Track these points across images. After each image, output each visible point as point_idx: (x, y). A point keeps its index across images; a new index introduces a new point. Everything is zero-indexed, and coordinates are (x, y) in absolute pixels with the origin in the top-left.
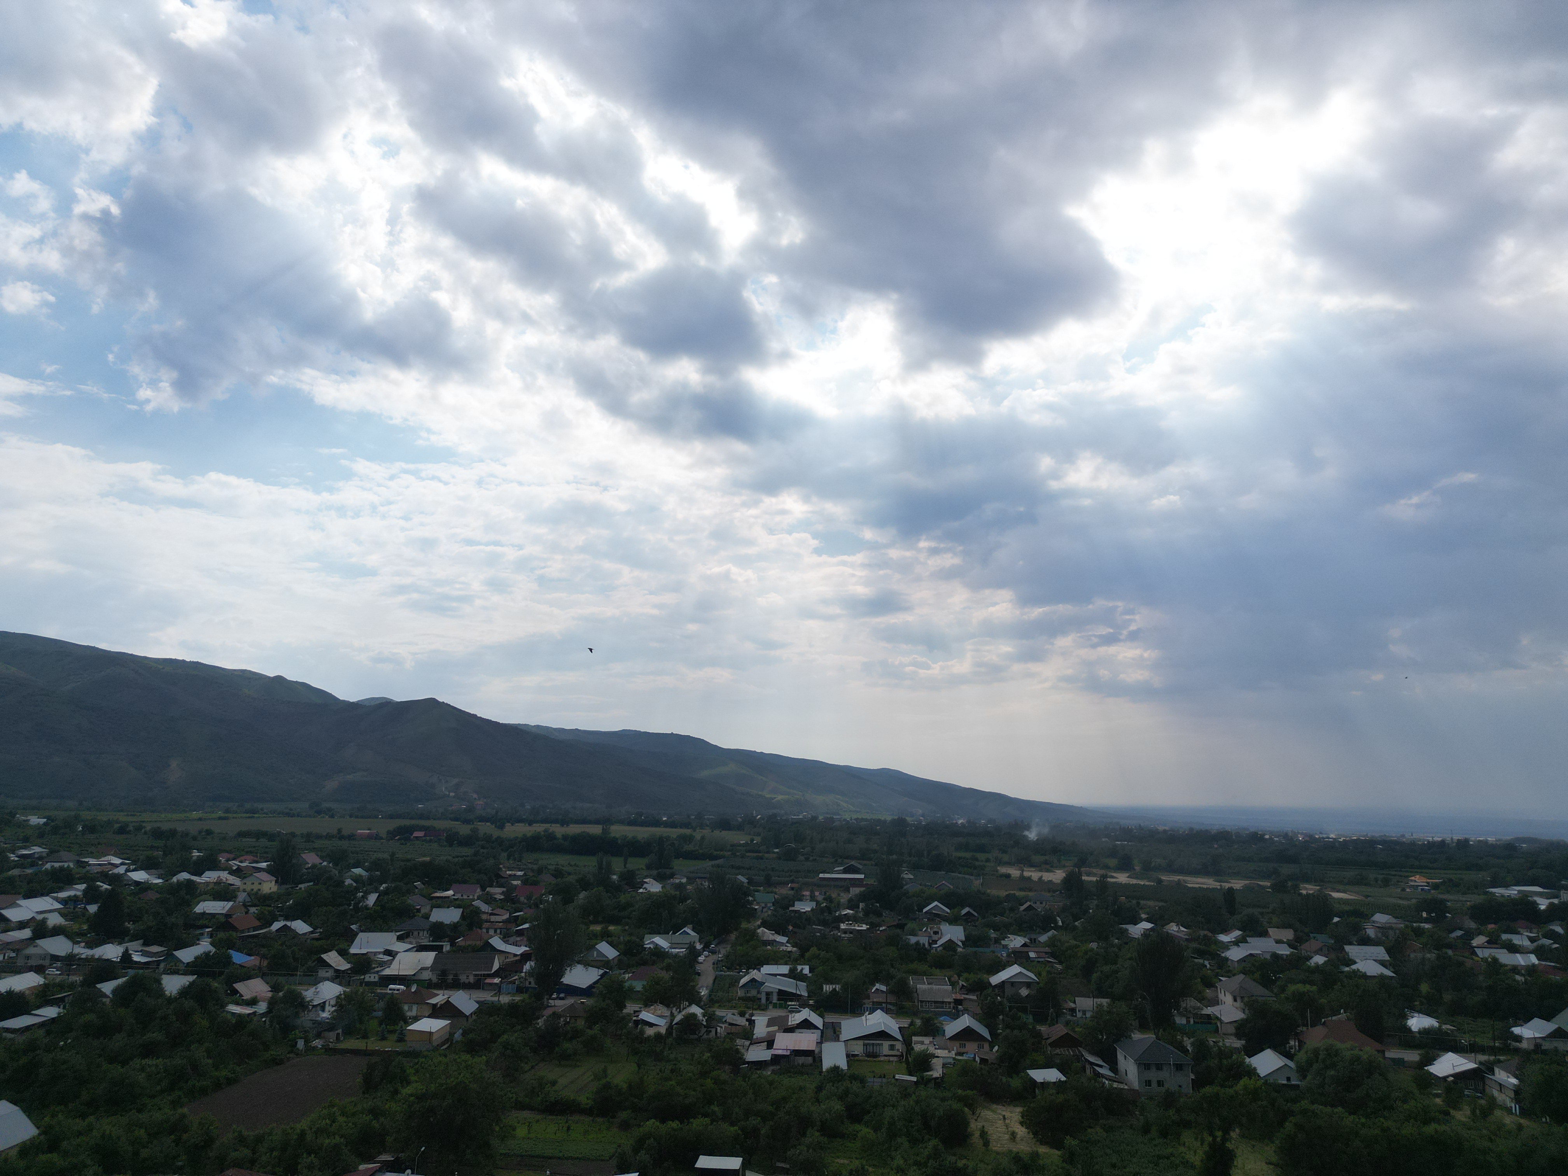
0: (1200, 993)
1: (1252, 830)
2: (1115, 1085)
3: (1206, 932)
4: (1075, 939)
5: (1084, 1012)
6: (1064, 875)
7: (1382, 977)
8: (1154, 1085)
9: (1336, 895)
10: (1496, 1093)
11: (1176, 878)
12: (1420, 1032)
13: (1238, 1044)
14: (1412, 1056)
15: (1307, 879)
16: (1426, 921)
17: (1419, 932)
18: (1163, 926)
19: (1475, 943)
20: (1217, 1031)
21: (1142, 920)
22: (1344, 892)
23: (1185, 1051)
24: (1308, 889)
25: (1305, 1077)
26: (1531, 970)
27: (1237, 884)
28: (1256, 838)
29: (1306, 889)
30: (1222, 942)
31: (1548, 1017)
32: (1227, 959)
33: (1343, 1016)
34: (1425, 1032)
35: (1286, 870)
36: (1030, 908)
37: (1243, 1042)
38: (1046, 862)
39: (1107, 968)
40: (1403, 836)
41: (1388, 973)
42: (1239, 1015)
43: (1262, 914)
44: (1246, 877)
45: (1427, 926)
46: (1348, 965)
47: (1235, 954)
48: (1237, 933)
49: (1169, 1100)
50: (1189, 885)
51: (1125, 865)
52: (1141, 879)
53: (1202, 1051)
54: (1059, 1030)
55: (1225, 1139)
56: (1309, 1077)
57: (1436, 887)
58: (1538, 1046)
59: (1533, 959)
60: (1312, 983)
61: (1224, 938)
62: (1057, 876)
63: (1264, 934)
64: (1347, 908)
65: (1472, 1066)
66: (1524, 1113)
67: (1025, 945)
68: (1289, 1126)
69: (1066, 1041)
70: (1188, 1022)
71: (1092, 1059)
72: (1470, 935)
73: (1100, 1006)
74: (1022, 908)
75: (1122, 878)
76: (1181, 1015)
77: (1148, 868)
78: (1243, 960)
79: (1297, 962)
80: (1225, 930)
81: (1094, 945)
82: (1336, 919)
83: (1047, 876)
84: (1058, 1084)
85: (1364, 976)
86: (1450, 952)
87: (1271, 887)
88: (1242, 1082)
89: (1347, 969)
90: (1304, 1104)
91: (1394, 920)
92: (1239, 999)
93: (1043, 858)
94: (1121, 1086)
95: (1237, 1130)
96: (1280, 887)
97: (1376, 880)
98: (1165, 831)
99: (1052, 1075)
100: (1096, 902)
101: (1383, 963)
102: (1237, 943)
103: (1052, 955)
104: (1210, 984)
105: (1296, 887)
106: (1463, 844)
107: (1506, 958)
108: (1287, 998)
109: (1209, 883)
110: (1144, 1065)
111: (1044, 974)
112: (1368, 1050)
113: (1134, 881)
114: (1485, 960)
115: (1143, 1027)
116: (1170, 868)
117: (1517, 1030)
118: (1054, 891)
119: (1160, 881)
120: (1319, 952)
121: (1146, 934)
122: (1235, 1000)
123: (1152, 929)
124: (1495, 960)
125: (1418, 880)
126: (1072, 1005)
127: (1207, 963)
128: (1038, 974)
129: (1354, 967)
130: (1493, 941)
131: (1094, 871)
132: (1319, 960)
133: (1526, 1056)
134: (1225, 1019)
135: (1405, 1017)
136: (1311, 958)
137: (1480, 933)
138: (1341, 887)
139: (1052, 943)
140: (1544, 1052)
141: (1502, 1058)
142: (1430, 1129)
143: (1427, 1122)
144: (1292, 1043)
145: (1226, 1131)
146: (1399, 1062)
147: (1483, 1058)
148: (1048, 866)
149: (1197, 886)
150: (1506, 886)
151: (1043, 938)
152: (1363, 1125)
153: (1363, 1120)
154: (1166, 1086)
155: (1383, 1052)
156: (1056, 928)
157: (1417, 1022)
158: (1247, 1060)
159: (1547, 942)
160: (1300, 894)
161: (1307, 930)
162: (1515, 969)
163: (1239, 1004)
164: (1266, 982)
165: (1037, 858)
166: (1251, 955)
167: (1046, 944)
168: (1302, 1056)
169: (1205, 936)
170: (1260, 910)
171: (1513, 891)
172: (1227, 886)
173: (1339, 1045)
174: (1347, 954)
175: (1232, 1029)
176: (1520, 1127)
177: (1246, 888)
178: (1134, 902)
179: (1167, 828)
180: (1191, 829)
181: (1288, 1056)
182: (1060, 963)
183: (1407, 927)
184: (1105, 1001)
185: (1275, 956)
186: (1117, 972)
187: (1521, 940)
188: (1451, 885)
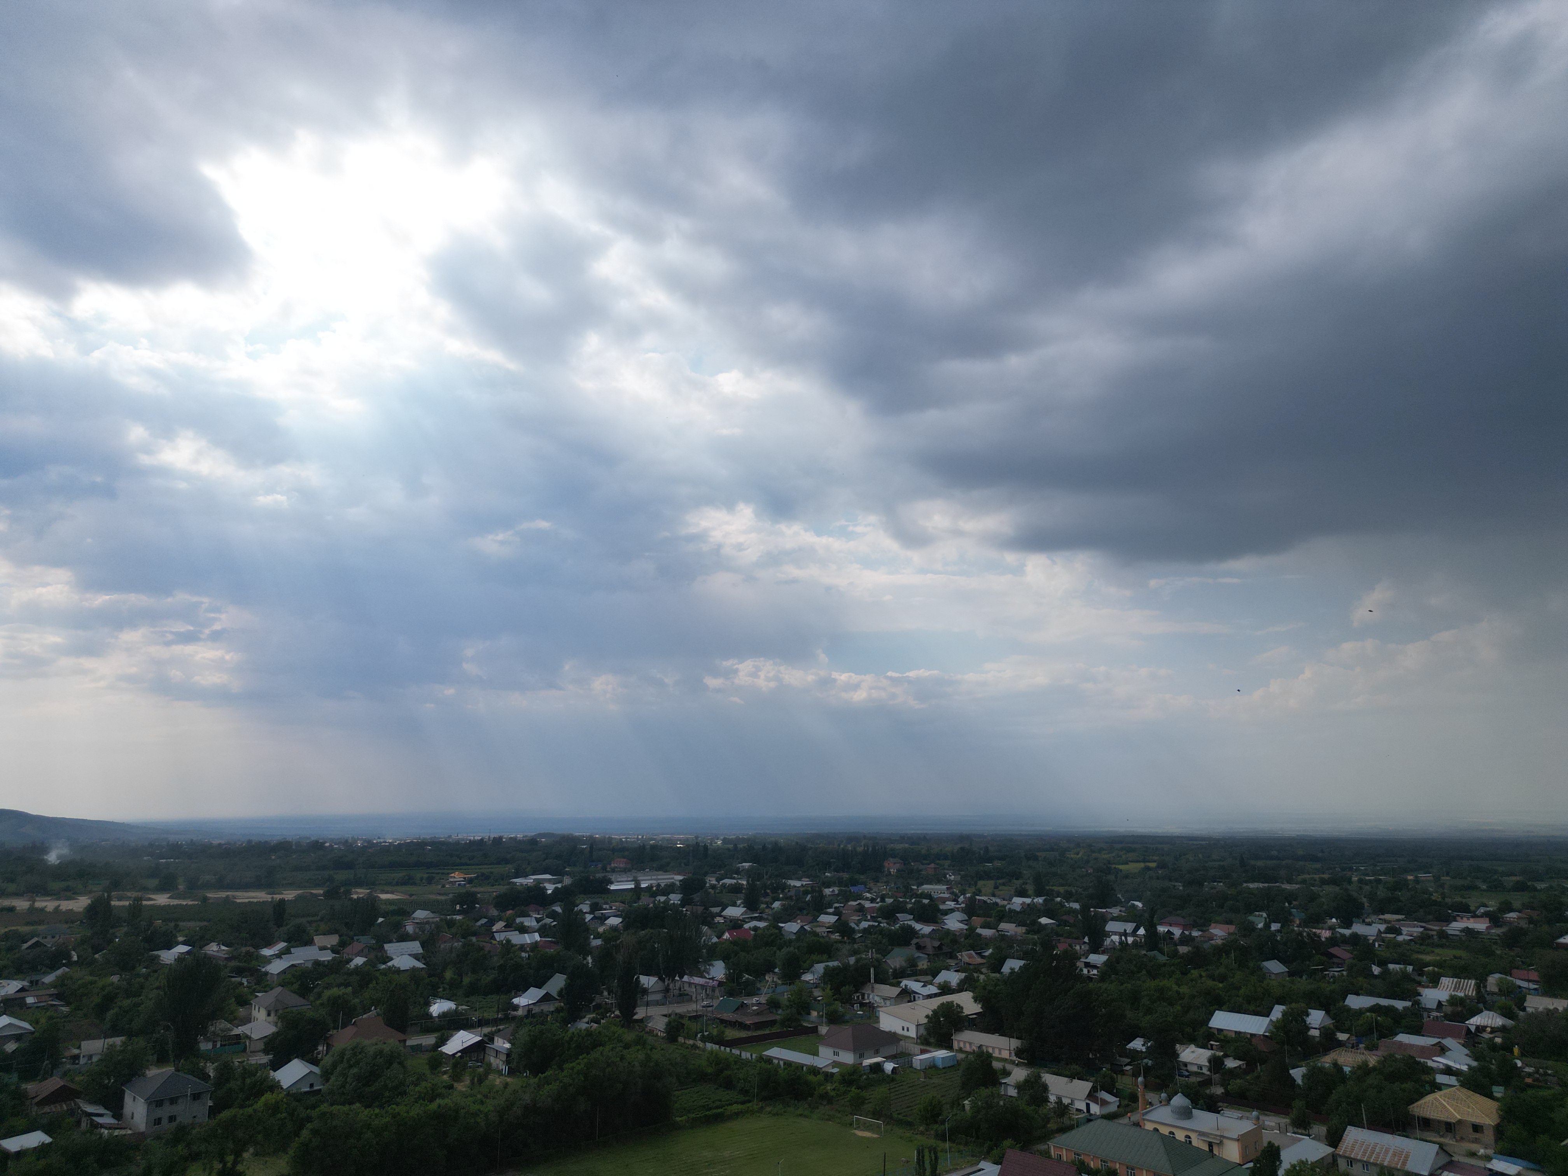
0: (232, 1013)
1: (313, 839)
2: (116, 1133)
3: (248, 948)
4: (91, 974)
5: (90, 1057)
6: (89, 901)
7: (414, 969)
8: (165, 1121)
9: (384, 896)
10: (492, 1059)
11: (223, 894)
12: (439, 1016)
13: (264, 1059)
14: (429, 1040)
15: (359, 883)
16: (459, 913)
17: (451, 924)
18: (201, 948)
19: (495, 929)
20: (244, 1050)
21: (178, 943)
22: (392, 893)
23: (205, 1077)
24: (359, 893)
25: (327, 1080)
26: (535, 946)
27: (289, 895)
28: (317, 846)
29: (357, 893)
30: (265, 957)
31: (539, 986)
32: (267, 973)
33: (373, 1012)
34: (444, 1015)
35: (341, 876)
36: (37, 944)
37: (271, 1057)
38: (67, 889)
39: (127, 1003)
40: (450, 837)
41: (419, 965)
42: (270, 1030)
43: (310, 922)
44: (300, 887)
45: (458, 917)
46: (384, 963)
47: (276, 967)
48: (282, 945)
49: (181, 1134)
50: (238, 901)
51: (167, 885)
52: (185, 898)
53: (226, 1073)
54: (54, 1083)
55: (235, 1163)
56: (333, 1078)
57: (470, 881)
58: (529, 1011)
59: (537, 937)
60: (347, 985)
61: (267, 952)
62: (80, 904)
63: (310, 942)
64: (392, 908)
65: (478, 1039)
66: (511, 1072)
67: (22, 990)
68: (305, 1134)
69: (62, 1095)
70: (214, 1046)
71: (90, 1109)
72: (492, 921)
73: (113, 1046)
74: (25, 946)
75: (162, 899)
76: (208, 1040)
77: (193, 886)
78: (284, 972)
79: (337, 967)
80: (269, 944)
81: (115, 979)
82: (380, 920)
83: (66, 905)
84: (42, 1151)
85: (398, 971)
86: (474, 939)
87: (324, 895)
88: (263, 1099)
89: (384, 966)
90: (324, 1107)
91: (432, 915)
92: (273, 1014)
93: (64, 884)
94: (123, 1132)
95: (251, 1150)
96: (331, 894)
97: (422, 879)
98: (220, 845)
99: (35, 1139)
100: (125, 929)
101: (416, 957)
102: (279, 956)
103: (58, 996)
104: (244, 1002)
105: (348, 892)
106: (498, 841)
107: (517, 938)
108: (322, 1004)
109: (261, 896)
110: (155, 1102)
111: (43, 1021)
112: (390, 1041)
113: (175, 902)
114: (500, 942)
115: (162, 1060)
116: (221, 885)
117: (516, 1001)
118: (73, 922)
119: (205, 899)
120: (359, 954)
121: (180, 959)
122: (269, 1015)
123: (188, 953)
124: (508, 941)
125: (457, 876)
126: (76, 1051)
127: (244, 981)
128: (35, 1022)
129: (390, 964)
130: (509, 926)
131: (129, 894)
132: (359, 961)
133: (519, 1022)
134: (255, 1036)
135: (428, 1004)
136: (351, 960)
137: (500, 920)
138: (389, 888)
139: (61, 982)
140: (534, 1016)
141: (501, 1027)
142: (433, 1106)
143: (432, 1100)
144: (320, 1048)
145: (238, 1154)
146: (418, 1048)
147: (486, 1030)
148: (70, 893)
149: (247, 900)
150: (526, 876)
151: (49, 979)
152: (377, 1115)
153: (377, 1111)
154: (179, 1119)
155: (405, 1041)
156: (70, 964)
157: (438, 1007)
158: (272, 1073)
159: (548, 921)
160: (351, 899)
161: (351, 933)
162: (522, 948)
163: (272, 1018)
164: (304, 991)
165: (56, 885)
166: (293, 966)
167: (53, 985)
168: (328, 1061)
169: (247, 953)
170: (310, 919)
171: (530, 880)
172: (278, 897)
173: (367, 1042)
174: (386, 952)
175: (261, 1046)
176: (506, 1085)
177: (298, 898)
178: (172, 924)
179: (223, 842)
180: (249, 842)
181: (315, 1062)
182: (68, 1004)
183: (441, 920)
184: (118, 1040)
185: (317, 963)
186: (139, 1005)
187: (529, 922)
188: (484, 878)
